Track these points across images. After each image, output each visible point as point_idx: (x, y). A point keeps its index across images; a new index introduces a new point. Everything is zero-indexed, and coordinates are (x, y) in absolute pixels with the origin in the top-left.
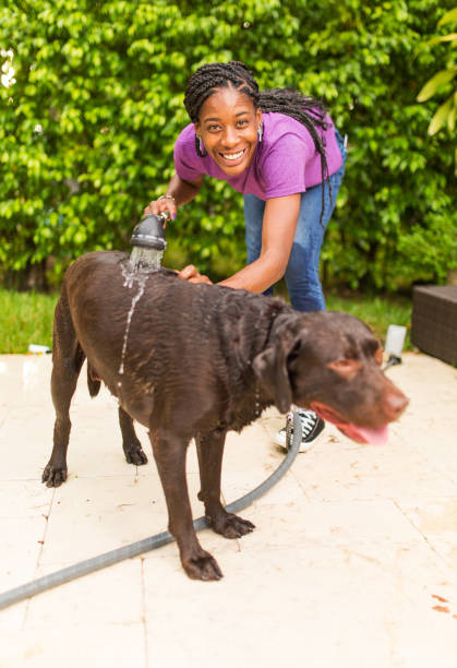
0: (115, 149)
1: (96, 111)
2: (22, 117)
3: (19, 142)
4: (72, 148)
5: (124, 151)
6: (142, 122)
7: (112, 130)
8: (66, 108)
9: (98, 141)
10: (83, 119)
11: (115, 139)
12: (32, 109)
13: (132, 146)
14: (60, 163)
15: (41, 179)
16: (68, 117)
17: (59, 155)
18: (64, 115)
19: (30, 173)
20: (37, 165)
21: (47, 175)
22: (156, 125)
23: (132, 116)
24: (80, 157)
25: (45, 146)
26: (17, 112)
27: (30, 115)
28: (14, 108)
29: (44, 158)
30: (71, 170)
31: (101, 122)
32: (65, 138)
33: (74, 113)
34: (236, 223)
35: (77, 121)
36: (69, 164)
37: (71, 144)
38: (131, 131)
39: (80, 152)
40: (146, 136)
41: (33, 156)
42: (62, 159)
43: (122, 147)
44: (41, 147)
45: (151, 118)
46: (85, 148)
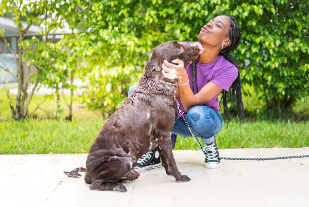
0: (178, 32)
1: (166, 10)
2: (123, 16)
3: (121, 32)
4: (151, 33)
5: (184, 33)
6: (194, 15)
7: (175, 21)
8: (148, 9)
9: (167, 28)
10: (158, 16)
11: (178, 26)
12: (128, 12)
13: (188, 29)
14: (145, 43)
15: (135, 52)
16: (149, 15)
17: (143, 38)
18: (147, 14)
19: (128, 49)
20: (133, 43)
21: (138, 50)
22: (203, 16)
23: (188, 12)
24: (156, 39)
25: (135, 33)
26: (120, 14)
27: (126, 15)
28: (117, 12)
29: (136, 39)
30: (150, 46)
31: (169, 16)
32: (146, 27)
33: (153, 13)
34: (254, 73)
35: (155, 17)
36: (150, 43)
37: (150, 31)
38: (187, 21)
39: (155, 35)
40: (196, 24)
41: (130, 39)
42: (145, 40)
43: (182, 31)
44: (133, 33)
45: (199, 12)
46: (158, 33)
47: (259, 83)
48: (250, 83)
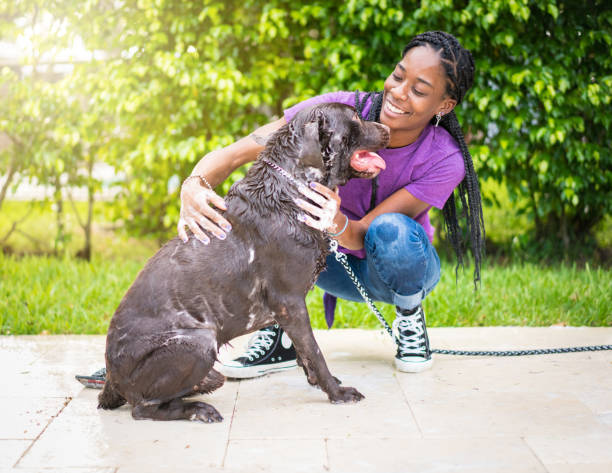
0: (334, 58)
1: (306, 9)
2: (208, 23)
3: (204, 59)
4: (272, 62)
5: (348, 62)
6: (371, 19)
7: (327, 33)
8: (266, 7)
9: (310, 50)
10: (288, 21)
11: (333, 45)
12: (220, 13)
13: (357, 53)
14: (257, 84)
15: (234, 104)
16: (269, 19)
17: (254, 72)
18: (264, 18)
19: (220, 97)
20: (230, 85)
21: (242, 100)
22: (392, 22)
23: (357, 12)
24: (283, 74)
25: (236, 62)
26: (201, 17)
27: (216, 19)
28: (196, 12)
29: (238, 75)
30: (271, 92)
31: (313, 22)
32: (262, 48)
33: (277, 14)
34: (508, 155)
35: (281, 24)
36: (269, 85)
37: (270, 56)
38: (355, 34)
39: (282, 67)
40: (376, 41)
41: (224, 75)
42: (260, 77)
43: (343, 57)
44: (230, 62)
45: (384, 12)
46: (288, 61)
47: (518, 176)
48: (497, 176)
